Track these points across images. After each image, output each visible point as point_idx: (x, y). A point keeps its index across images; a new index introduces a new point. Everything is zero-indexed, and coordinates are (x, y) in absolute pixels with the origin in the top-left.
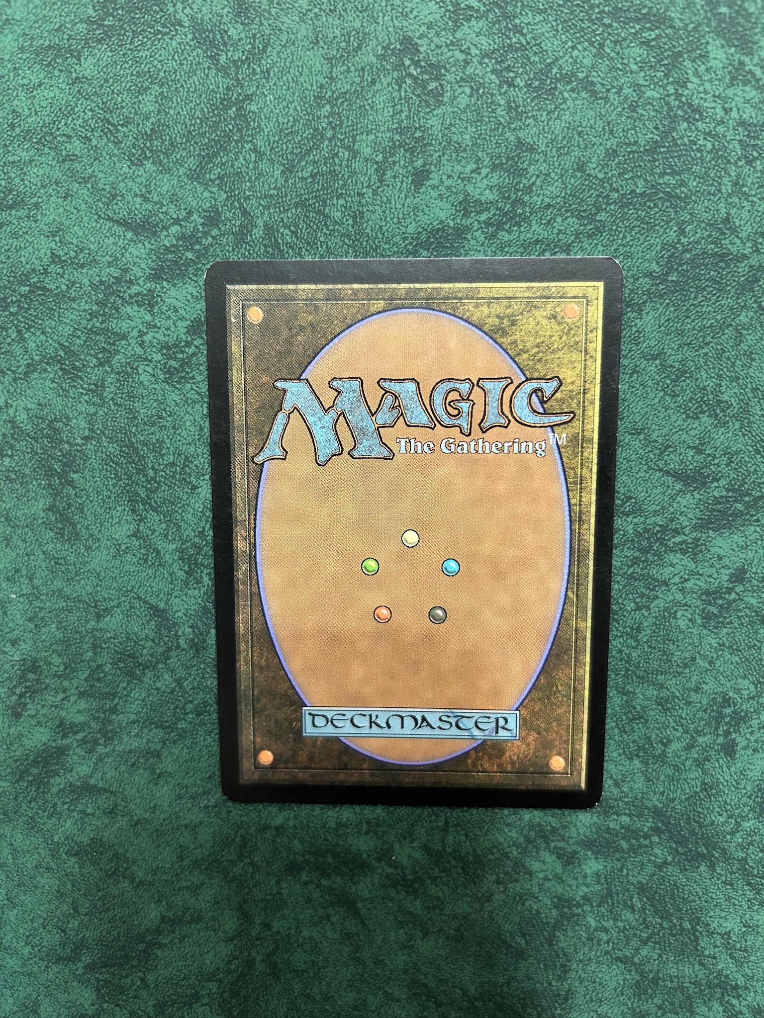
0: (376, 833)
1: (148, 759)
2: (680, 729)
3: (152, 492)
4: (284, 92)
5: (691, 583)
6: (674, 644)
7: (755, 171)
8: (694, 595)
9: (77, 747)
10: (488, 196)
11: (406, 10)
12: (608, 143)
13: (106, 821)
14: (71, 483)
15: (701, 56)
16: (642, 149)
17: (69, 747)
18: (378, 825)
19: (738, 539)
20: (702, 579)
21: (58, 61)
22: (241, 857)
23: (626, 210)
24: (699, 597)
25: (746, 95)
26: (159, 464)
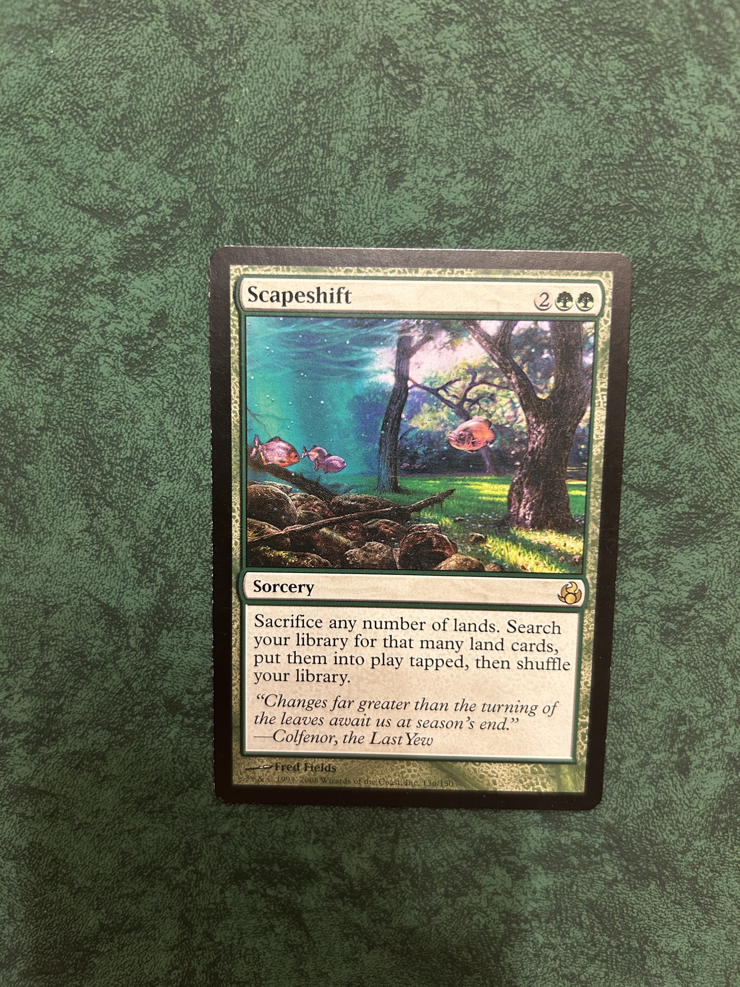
0: (324, 842)
1: (93, 761)
2: (635, 745)
3: (107, 486)
4: (260, 85)
5: (652, 597)
6: (631, 659)
7: (728, 190)
8: (654, 611)
9: (19, 747)
10: (463, 201)
11: (387, 10)
12: (584, 153)
13: (46, 825)
14: (24, 475)
15: (678, 72)
16: (617, 162)
17: (11, 747)
18: (327, 834)
19: (699, 556)
20: (662, 594)
21: (29, 41)
22: (185, 865)
23: (599, 222)
24: (659, 613)
25: (721, 113)
26: (116, 459)
